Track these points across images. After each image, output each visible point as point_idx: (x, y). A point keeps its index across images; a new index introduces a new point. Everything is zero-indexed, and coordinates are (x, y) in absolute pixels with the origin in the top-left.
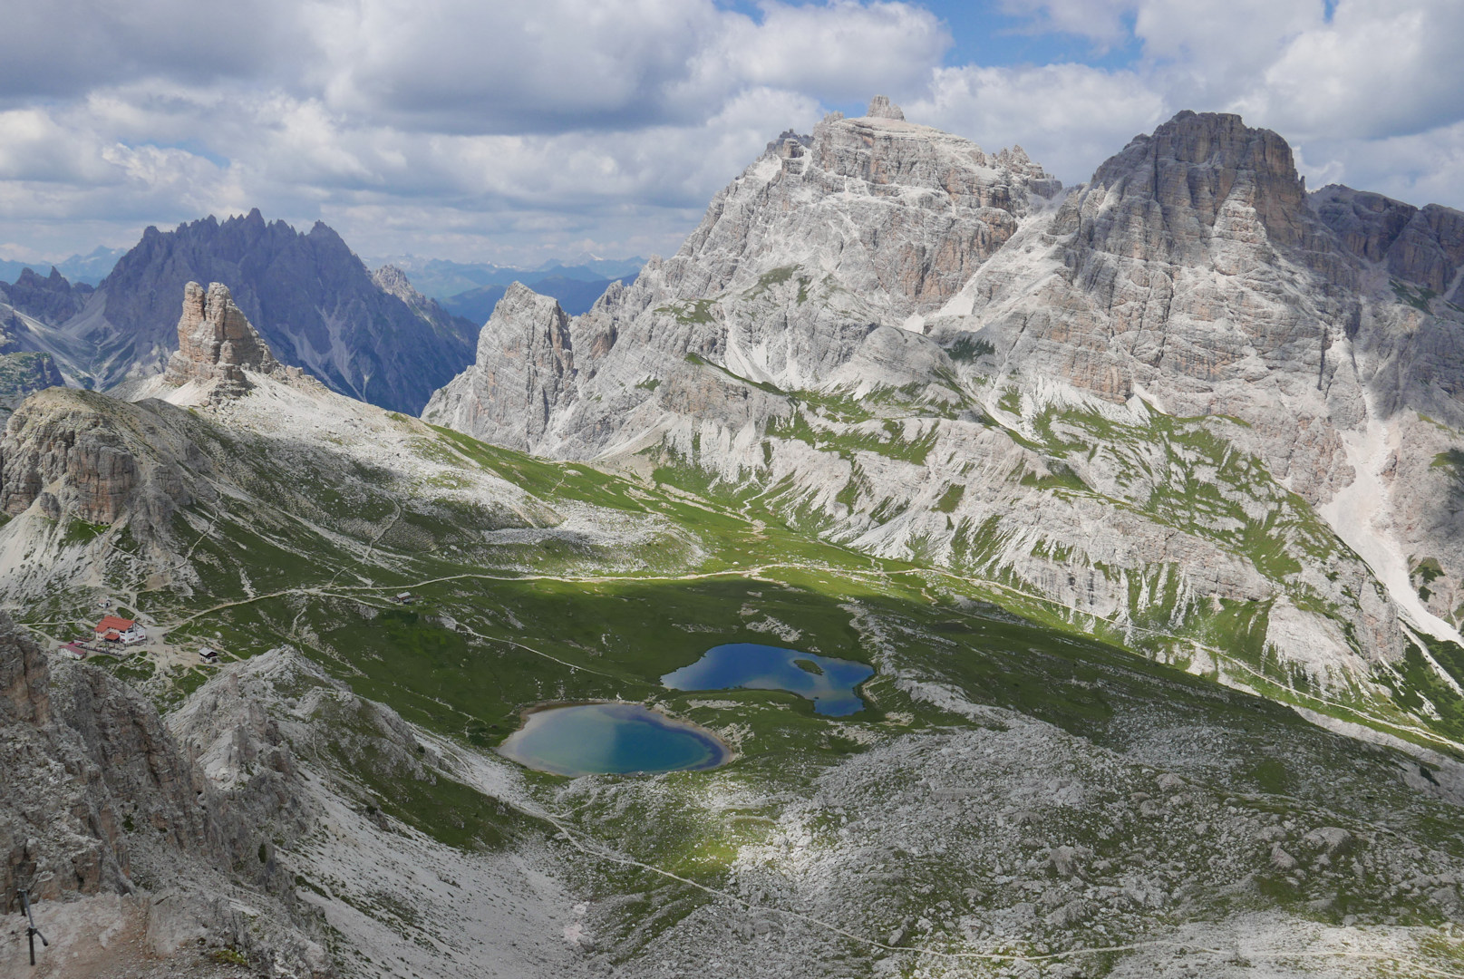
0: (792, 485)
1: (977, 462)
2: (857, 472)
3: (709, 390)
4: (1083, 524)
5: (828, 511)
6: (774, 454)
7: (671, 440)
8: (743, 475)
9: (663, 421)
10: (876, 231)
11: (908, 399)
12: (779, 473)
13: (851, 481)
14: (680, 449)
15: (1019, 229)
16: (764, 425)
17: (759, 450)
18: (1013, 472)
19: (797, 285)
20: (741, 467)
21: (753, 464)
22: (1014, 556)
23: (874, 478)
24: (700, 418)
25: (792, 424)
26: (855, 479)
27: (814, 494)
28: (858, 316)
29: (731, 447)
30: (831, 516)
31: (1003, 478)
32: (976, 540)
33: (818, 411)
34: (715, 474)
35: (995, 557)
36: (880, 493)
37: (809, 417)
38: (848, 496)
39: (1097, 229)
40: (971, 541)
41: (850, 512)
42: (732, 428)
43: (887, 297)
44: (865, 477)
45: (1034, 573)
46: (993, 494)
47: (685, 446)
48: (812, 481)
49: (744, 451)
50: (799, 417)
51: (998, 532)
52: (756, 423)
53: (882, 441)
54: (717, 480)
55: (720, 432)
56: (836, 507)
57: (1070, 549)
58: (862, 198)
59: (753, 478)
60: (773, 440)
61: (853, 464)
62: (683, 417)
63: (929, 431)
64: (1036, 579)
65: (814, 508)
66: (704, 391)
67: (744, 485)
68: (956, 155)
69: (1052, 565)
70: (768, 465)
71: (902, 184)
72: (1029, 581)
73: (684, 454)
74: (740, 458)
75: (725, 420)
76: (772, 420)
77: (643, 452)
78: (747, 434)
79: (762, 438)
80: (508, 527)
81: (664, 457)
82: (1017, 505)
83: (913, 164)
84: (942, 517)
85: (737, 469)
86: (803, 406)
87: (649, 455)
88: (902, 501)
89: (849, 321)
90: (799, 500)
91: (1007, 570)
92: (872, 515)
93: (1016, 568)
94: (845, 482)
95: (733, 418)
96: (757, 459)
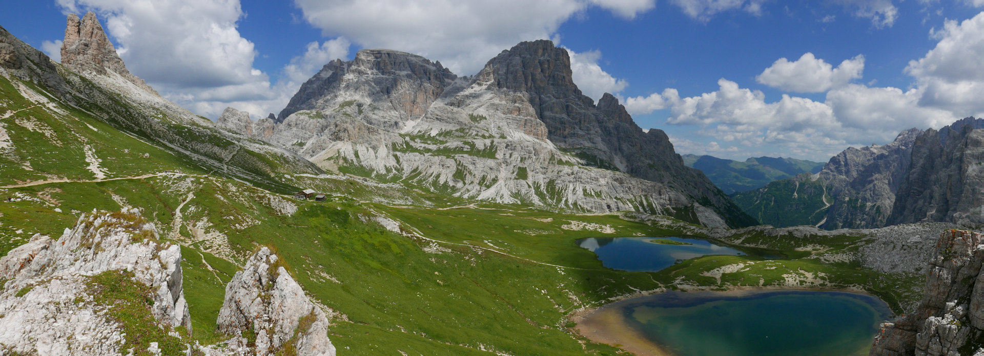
0: (420, 173)
1: (527, 157)
2: (459, 164)
3: (359, 129)
4: (600, 179)
5: (451, 184)
6: (401, 160)
7: (343, 153)
8: (388, 170)
9: (334, 145)
10: (388, 88)
11: (462, 134)
12: (407, 170)
13: (458, 169)
14: (348, 157)
15: (445, 90)
16: (390, 146)
17: (391, 157)
18: (550, 160)
19: (357, 107)
20: (385, 166)
21: (391, 165)
22: (575, 197)
23: (471, 167)
24: (355, 144)
25: (405, 147)
26: (460, 168)
27: (438, 176)
28: (389, 118)
29: (376, 157)
30: (453, 186)
31: (547, 163)
32: (547, 191)
33: (416, 140)
34: (373, 170)
35: (564, 199)
36: (479, 175)
37: (412, 143)
38: (460, 175)
39: (501, 80)
40: (545, 193)
41: (465, 184)
42: (374, 148)
43: (397, 113)
44: (465, 166)
45: (590, 205)
46: (544, 170)
47: (351, 156)
48: (435, 170)
49: (384, 159)
50: (407, 143)
51: (557, 188)
52: (386, 146)
53: (465, 150)
54: (375, 172)
55: (368, 150)
56: (455, 181)
57: (600, 192)
58: (378, 76)
59: (394, 171)
60: (398, 154)
61: (456, 160)
62: (345, 142)
63: (490, 144)
64: (592, 207)
65: (442, 182)
66: (357, 129)
67: (391, 175)
68: (417, 61)
69: (598, 200)
70: (400, 165)
71: (396, 70)
72: (589, 208)
73: (352, 160)
74: (383, 162)
75: (370, 144)
76: (394, 145)
77: (329, 159)
78: (383, 151)
79: (391, 152)
80: (306, 173)
81: (341, 162)
82: (562, 174)
83: (400, 63)
84: (523, 182)
85: (384, 168)
86: (407, 138)
87: (332, 161)
88: (493, 176)
89: (386, 120)
90: (431, 180)
91: (575, 204)
92: (479, 184)
93: (579, 203)
94: (455, 169)
95: (374, 143)
96: (392, 162)
